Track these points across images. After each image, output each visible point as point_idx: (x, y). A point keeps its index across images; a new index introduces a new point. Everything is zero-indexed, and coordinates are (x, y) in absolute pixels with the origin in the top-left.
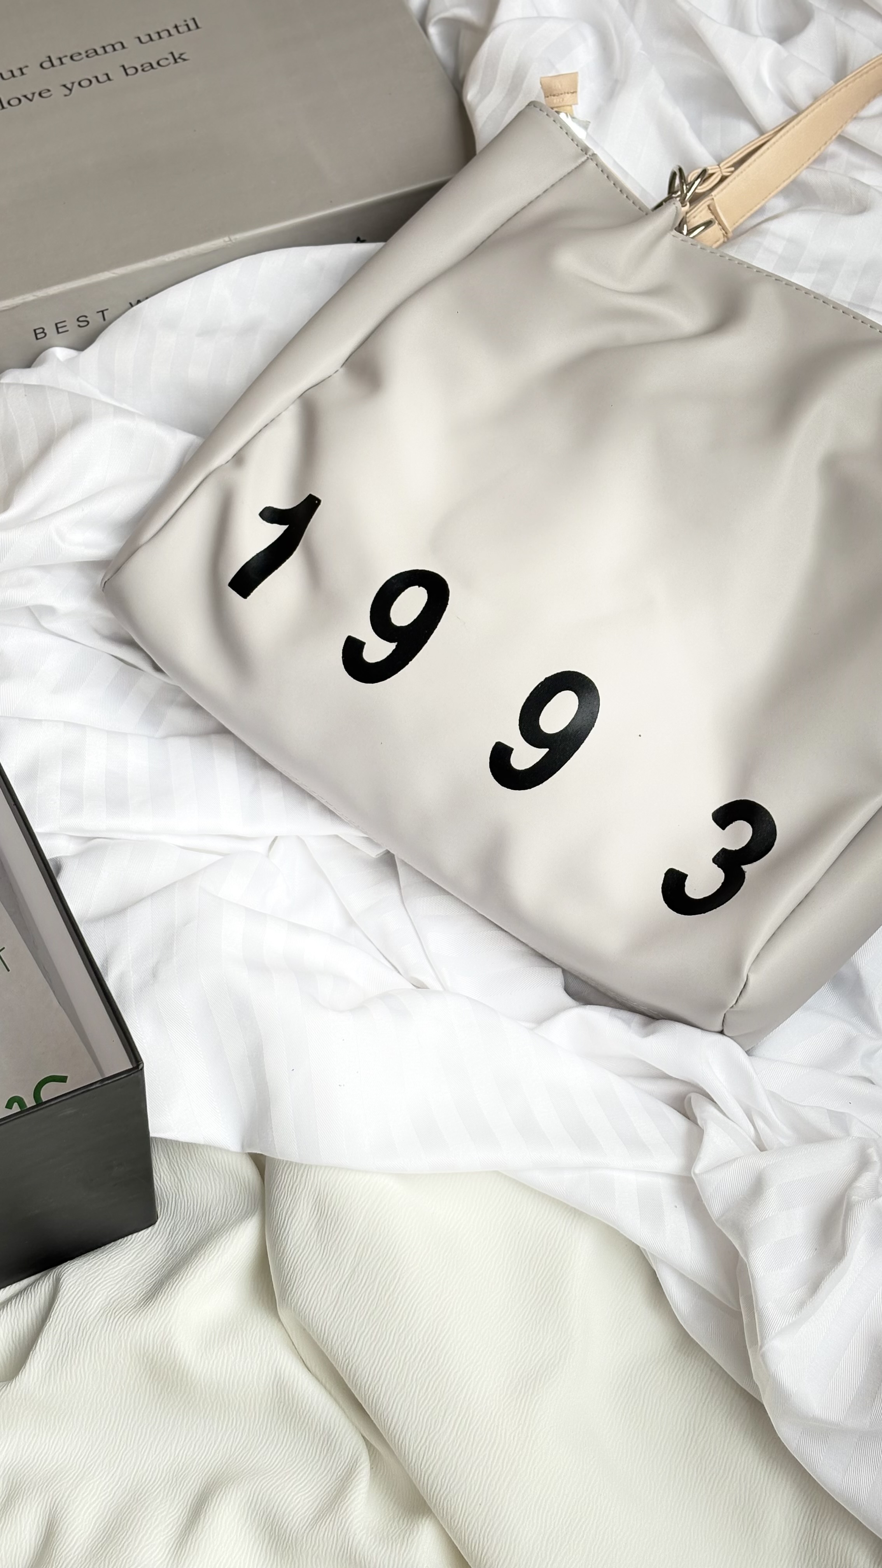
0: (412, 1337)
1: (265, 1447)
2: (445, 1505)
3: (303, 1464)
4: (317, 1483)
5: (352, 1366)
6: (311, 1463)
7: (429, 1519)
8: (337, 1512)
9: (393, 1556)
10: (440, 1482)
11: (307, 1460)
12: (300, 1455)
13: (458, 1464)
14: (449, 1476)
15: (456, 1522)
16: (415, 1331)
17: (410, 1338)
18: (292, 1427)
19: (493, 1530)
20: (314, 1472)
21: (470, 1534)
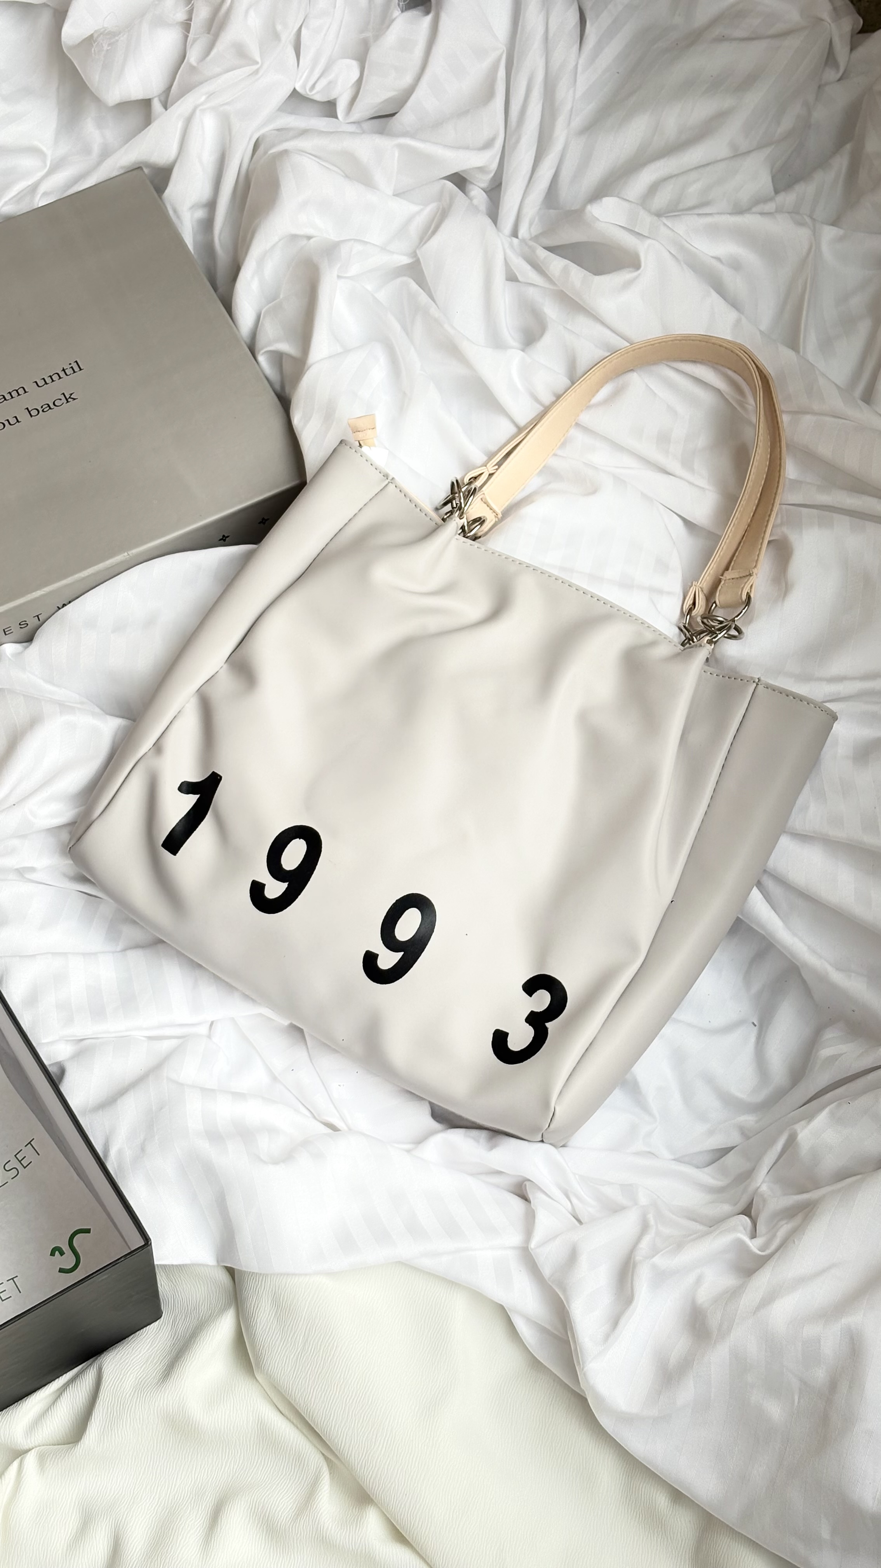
0: (349, 1388)
1: (257, 1467)
2: (383, 1497)
3: (284, 1477)
4: (295, 1489)
5: (310, 1410)
6: (289, 1475)
7: (372, 1507)
8: (310, 1510)
9: (351, 1535)
10: (377, 1483)
11: (286, 1474)
12: (281, 1470)
13: (389, 1470)
14: (383, 1478)
15: (391, 1508)
16: (351, 1383)
17: (347, 1387)
18: (273, 1452)
19: (416, 1511)
20: (292, 1481)
21: (401, 1514)
